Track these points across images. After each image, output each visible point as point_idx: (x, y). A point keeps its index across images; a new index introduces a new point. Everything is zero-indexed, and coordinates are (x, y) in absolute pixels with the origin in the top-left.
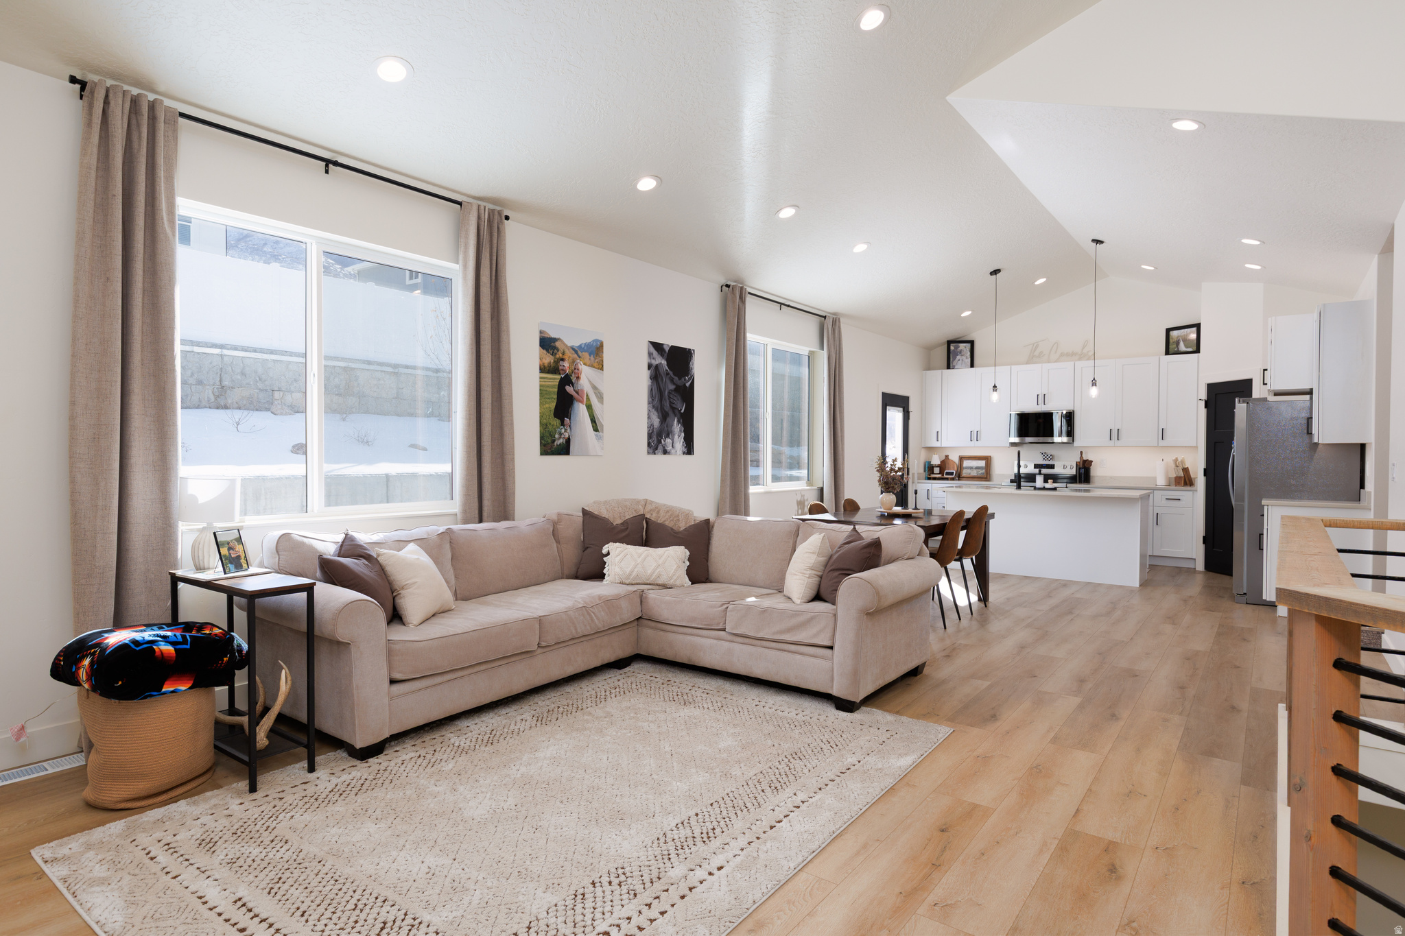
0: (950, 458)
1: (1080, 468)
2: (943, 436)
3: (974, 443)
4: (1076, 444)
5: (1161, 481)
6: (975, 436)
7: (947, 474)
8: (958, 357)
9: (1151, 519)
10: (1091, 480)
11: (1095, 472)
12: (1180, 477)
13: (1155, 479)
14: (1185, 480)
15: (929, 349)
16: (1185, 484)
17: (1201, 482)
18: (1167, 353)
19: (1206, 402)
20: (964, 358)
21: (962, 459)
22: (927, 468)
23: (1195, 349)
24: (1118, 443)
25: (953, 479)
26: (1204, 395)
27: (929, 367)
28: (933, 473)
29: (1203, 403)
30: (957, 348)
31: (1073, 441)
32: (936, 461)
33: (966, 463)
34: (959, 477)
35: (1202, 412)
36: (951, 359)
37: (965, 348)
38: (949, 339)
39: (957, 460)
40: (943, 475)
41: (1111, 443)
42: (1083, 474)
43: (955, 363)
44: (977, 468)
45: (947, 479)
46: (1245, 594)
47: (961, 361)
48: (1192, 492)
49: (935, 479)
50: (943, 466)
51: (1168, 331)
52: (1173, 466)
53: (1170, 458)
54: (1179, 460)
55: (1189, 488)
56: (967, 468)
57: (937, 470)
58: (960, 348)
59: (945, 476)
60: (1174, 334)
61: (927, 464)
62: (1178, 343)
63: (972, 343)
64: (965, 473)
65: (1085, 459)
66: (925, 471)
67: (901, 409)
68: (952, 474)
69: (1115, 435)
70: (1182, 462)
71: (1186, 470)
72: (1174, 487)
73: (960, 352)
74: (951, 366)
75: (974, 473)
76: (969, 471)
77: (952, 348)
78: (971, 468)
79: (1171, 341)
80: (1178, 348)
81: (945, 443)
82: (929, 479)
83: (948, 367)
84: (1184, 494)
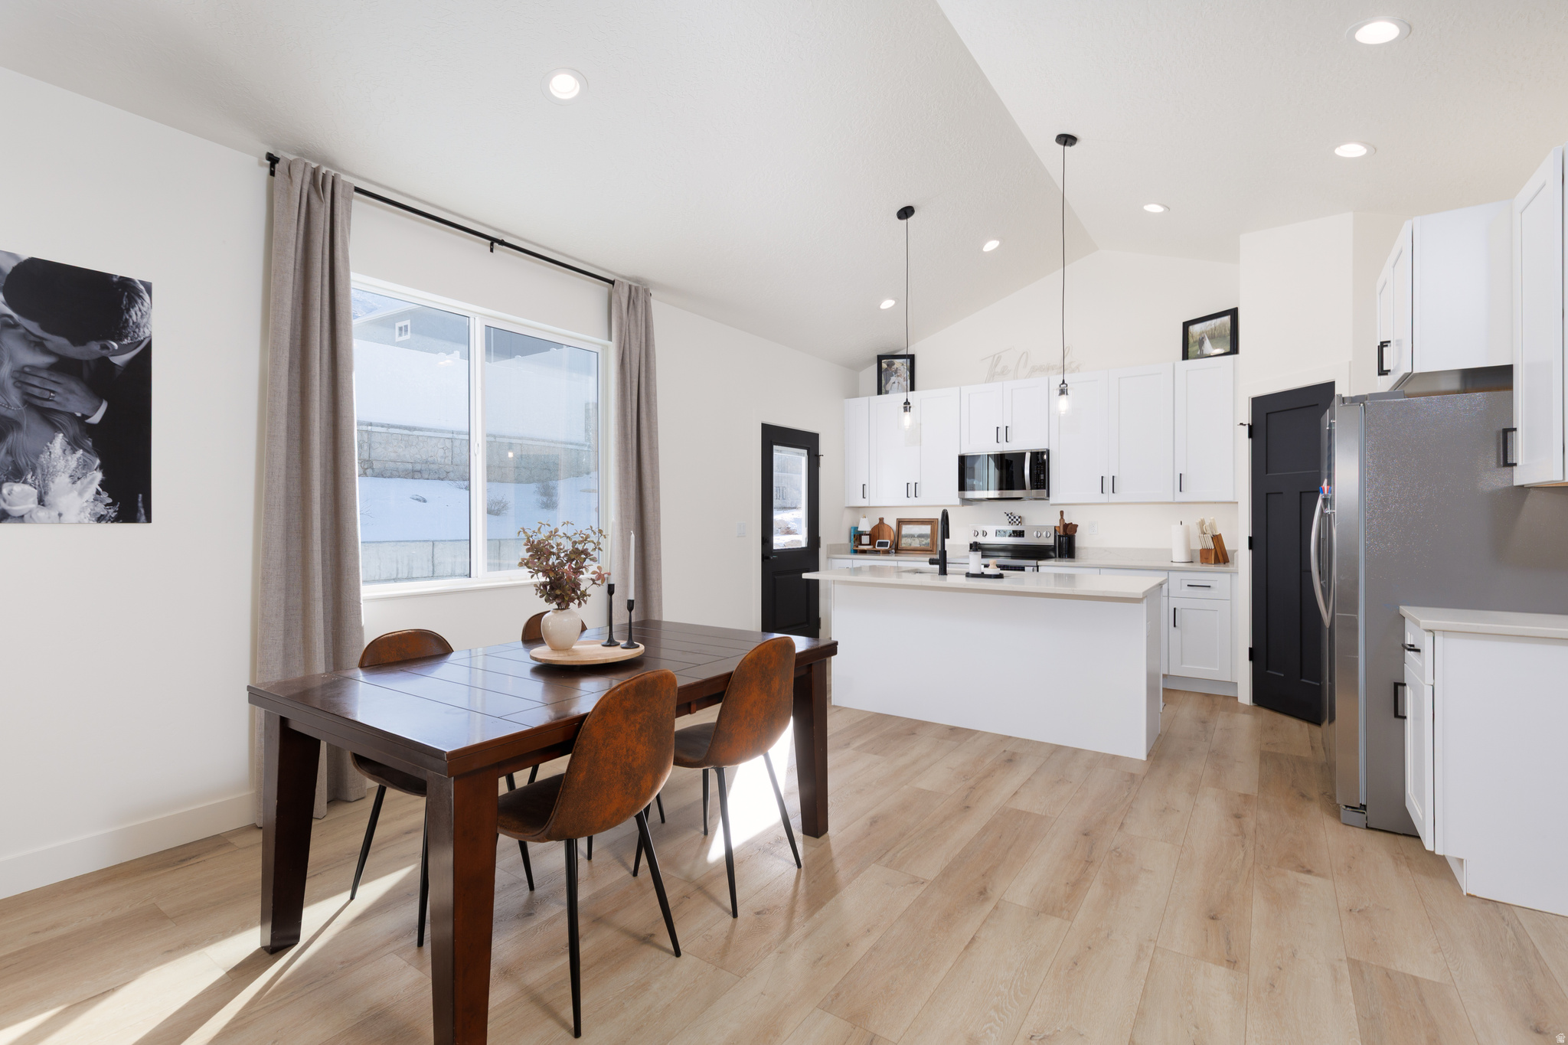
0: (885, 521)
1: (1060, 536)
2: (871, 491)
3: (912, 501)
4: (1053, 499)
5: (1179, 555)
6: (913, 490)
7: (881, 544)
8: (893, 379)
9: (1166, 618)
10: (1076, 554)
11: (1081, 540)
12: (1209, 550)
13: (1169, 551)
14: (1217, 555)
15: (853, 367)
16: (1217, 561)
17: (1243, 559)
18: (1186, 356)
19: (1251, 428)
20: (901, 380)
21: (901, 522)
22: (852, 537)
23: (1228, 349)
24: (1114, 498)
25: (887, 552)
26: (1247, 418)
27: (854, 393)
28: (861, 544)
29: (1246, 429)
30: (890, 365)
31: (1048, 495)
32: (865, 526)
33: (906, 529)
34: (897, 549)
35: (1244, 445)
36: (883, 382)
37: (901, 365)
38: (880, 354)
39: (894, 526)
40: (874, 547)
41: (1103, 498)
42: (1065, 544)
43: (888, 387)
44: (920, 536)
45: (877, 552)
46: (1364, 807)
47: (896, 384)
48: (1228, 576)
49: (864, 552)
50: (875, 534)
51: (1186, 325)
52: (1198, 532)
53: (1192, 521)
54: (1207, 524)
55: (1221, 568)
56: (907, 536)
57: (865, 539)
58: (895, 366)
59: (877, 548)
60: (1195, 329)
61: (852, 531)
62: (1201, 342)
63: (912, 358)
64: (904, 543)
65: (1067, 522)
66: (850, 541)
67: (805, 451)
68: (885, 544)
69: (1109, 485)
70: (1212, 526)
71: (1217, 539)
72: (1198, 566)
73: (896, 372)
74: (883, 391)
75: (916, 543)
76: (909, 540)
77: (884, 366)
78: (912, 536)
79: (1191, 340)
80: (1201, 351)
81: (873, 500)
82: (856, 552)
83: (880, 392)
84: (1214, 576)
